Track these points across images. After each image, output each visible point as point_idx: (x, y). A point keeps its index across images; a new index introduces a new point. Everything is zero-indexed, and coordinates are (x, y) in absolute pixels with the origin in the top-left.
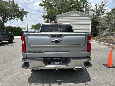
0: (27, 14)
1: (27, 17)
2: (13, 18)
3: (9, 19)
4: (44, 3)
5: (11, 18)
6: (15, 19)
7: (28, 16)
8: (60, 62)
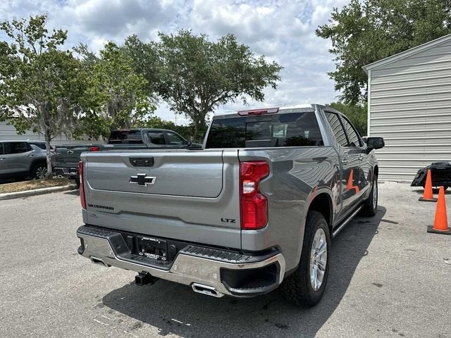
0: (276, 74)
1: (274, 86)
2: (231, 93)
3: (219, 99)
4: (337, 23)
5: (226, 96)
6: (239, 97)
7: (277, 82)
8: (161, 254)
